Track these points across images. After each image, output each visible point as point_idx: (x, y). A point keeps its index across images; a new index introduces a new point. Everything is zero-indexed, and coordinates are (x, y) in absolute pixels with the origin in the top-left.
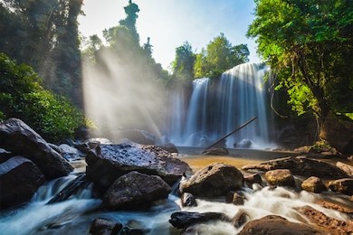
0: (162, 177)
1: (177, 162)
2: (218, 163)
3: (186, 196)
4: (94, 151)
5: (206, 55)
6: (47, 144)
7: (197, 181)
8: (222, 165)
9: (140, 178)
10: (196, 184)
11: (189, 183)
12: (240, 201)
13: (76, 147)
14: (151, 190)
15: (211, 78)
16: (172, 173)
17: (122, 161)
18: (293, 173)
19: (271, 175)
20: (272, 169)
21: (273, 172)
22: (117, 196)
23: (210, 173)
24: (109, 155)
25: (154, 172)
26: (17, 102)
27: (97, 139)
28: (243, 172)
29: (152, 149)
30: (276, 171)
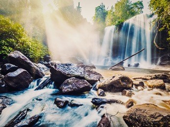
0: (87, 81)
1: (95, 73)
2: (118, 75)
3: (100, 91)
4: (53, 67)
5: (114, 10)
6: (32, 63)
7: (106, 84)
8: (121, 76)
9: (76, 80)
10: (105, 85)
11: (102, 84)
12: (130, 95)
13: (45, 65)
14: (82, 87)
15: (117, 25)
16: (92, 79)
17: (67, 72)
18: (165, 82)
19: (150, 83)
20: (152, 79)
21: (151, 81)
22: (65, 89)
23: (114, 79)
24: (60, 69)
25: (83, 78)
26: (17, 43)
27: (55, 61)
28: (133, 80)
29: (82, 66)
30: (154, 80)
